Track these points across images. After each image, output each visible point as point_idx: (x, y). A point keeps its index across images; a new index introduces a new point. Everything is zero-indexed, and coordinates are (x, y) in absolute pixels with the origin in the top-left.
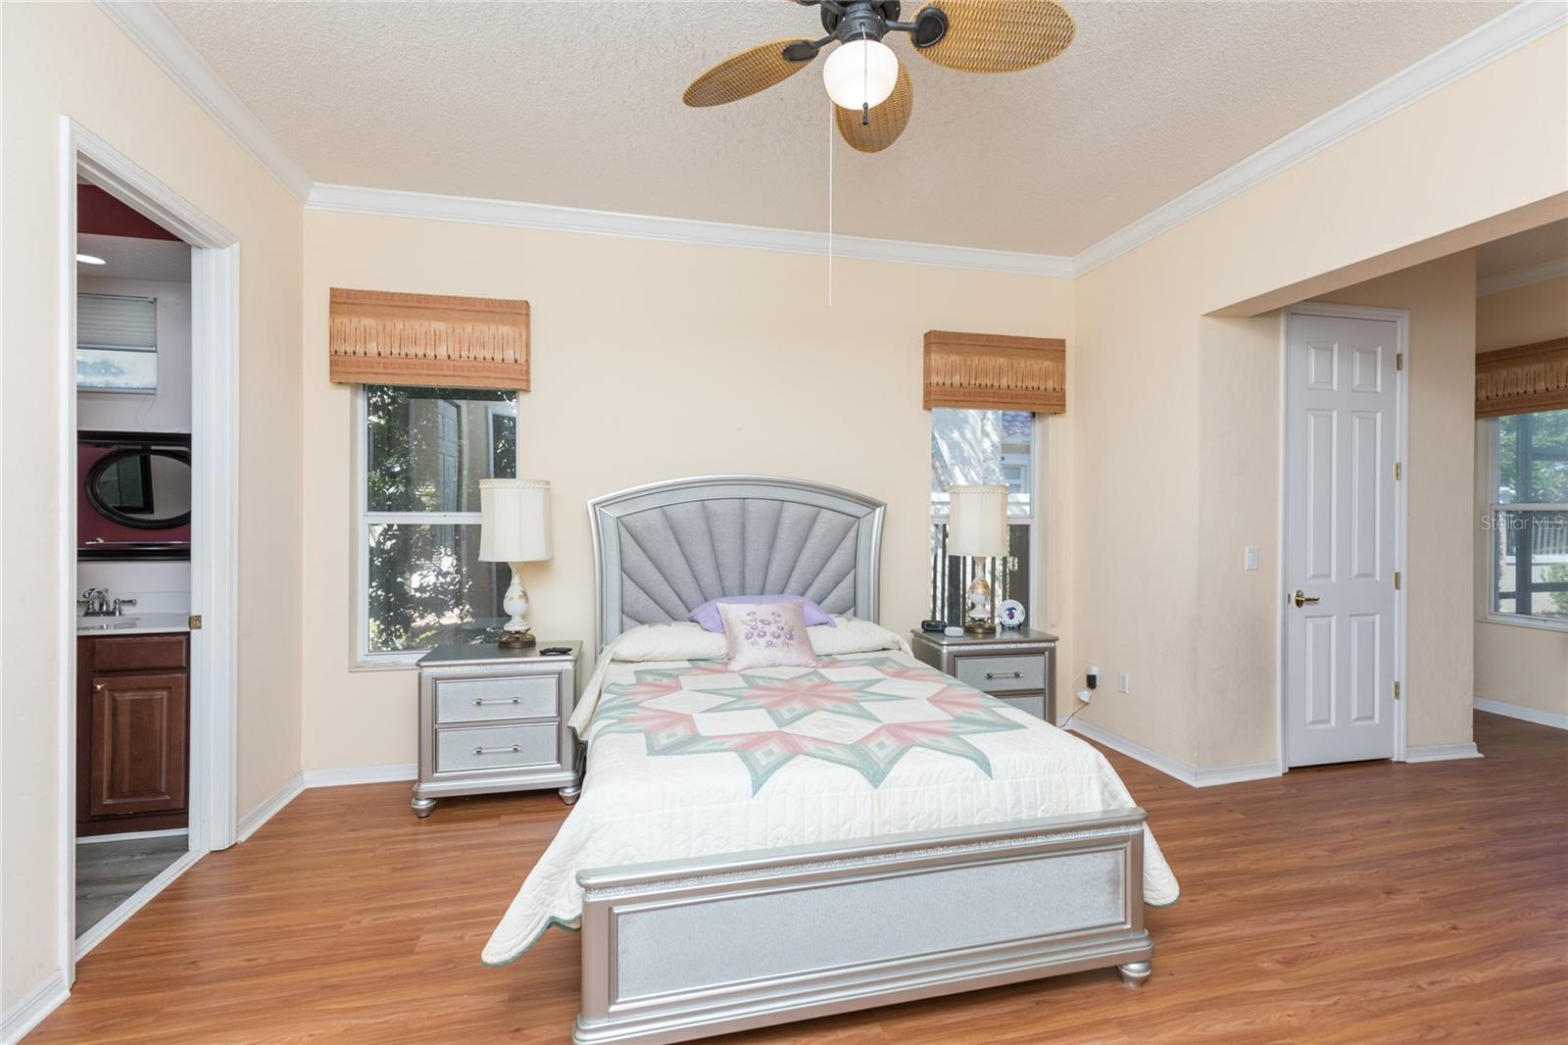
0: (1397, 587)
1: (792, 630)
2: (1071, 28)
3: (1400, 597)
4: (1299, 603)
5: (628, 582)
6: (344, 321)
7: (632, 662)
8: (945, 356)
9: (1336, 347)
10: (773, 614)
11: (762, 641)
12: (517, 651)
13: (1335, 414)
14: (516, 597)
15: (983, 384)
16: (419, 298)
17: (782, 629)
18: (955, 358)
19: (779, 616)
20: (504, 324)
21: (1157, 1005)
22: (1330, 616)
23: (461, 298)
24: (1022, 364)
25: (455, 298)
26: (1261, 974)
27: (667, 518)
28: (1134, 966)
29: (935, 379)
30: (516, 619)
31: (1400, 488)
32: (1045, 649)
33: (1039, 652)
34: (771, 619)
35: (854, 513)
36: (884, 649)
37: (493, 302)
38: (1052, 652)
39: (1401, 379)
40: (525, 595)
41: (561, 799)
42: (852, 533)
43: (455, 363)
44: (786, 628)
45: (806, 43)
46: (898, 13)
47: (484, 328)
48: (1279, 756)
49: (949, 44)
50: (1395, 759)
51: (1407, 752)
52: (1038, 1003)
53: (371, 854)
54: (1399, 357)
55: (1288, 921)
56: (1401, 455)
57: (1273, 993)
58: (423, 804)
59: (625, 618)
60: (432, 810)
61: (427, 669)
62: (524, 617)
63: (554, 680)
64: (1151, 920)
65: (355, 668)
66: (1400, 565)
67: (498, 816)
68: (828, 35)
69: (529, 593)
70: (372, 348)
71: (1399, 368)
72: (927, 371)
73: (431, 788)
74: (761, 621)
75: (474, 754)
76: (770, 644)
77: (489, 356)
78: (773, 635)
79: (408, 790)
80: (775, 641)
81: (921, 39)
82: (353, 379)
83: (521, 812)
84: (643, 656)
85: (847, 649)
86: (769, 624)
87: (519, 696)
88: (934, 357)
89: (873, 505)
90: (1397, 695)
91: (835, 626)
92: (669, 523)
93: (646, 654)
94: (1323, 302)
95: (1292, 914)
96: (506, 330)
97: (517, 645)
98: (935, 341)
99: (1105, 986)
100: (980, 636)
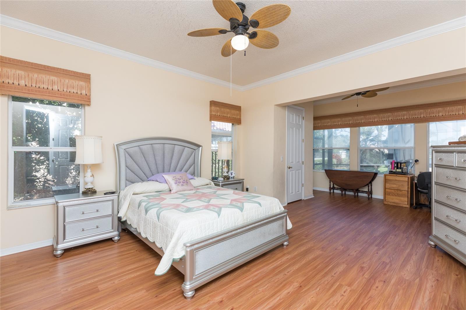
0: (303, 164)
1: (187, 181)
2: (278, 44)
3: (303, 166)
4: (289, 168)
5: (128, 170)
6: (8, 70)
7: (137, 194)
8: (216, 108)
9: (294, 114)
10: (180, 177)
11: (180, 184)
12: (89, 195)
13: (294, 128)
14: (89, 176)
15: (224, 115)
16: (45, 66)
17: (184, 181)
18: (218, 108)
19: (182, 177)
20: (82, 81)
21: (290, 250)
22: (293, 171)
23: (64, 70)
24: (233, 111)
25: (61, 69)
26: (304, 239)
27: (140, 149)
28: (286, 243)
29: (213, 113)
30: (89, 184)
31: (303, 144)
32: (242, 182)
33: (240, 183)
34: (180, 178)
35: (194, 149)
36: (207, 185)
37: (77, 73)
38: (243, 182)
39: (304, 121)
40: (93, 176)
41: (113, 241)
42: (193, 154)
43: (60, 92)
44: (185, 180)
45: (226, 30)
46: (248, 30)
47: (74, 81)
48: (286, 201)
49: (255, 40)
50: (303, 199)
51: (304, 198)
52: (272, 254)
53: (49, 272)
54: (303, 117)
55: (302, 230)
56: (303, 138)
57: (307, 242)
58: (59, 252)
59: (127, 182)
60: (63, 254)
61: (61, 203)
62: (92, 183)
63: (111, 202)
64: (288, 232)
65: (9, 208)
66: (303, 160)
67: (92, 250)
68: (230, 30)
69: (94, 175)
70: (22, 83)
71: (303, 120)
72: (211, 111)
73: (62, 246)
74: (178, 179)
75: (81, 231)
76: (182, 185)
77: (75, 92)
78: (182, 182)
79: (53, 249)
80: (183, 184)
81: (251, 37)
82: (7, 93)
83: (99, 248)
84: (142, 192)
85: (200, 185)
86: (180, 179)
87: (98, 209)
88: (213, 108)
89: (199, 146)
90: (303, 186)
91: (195, 179)
92: (141, 150)
93: (143, 191)
94: (296, 105)
95: (302, 229)
96: (82, 83)
97: (90, 193)
98: (213, 103)
99: (280, 248)
100: (226, 180)
